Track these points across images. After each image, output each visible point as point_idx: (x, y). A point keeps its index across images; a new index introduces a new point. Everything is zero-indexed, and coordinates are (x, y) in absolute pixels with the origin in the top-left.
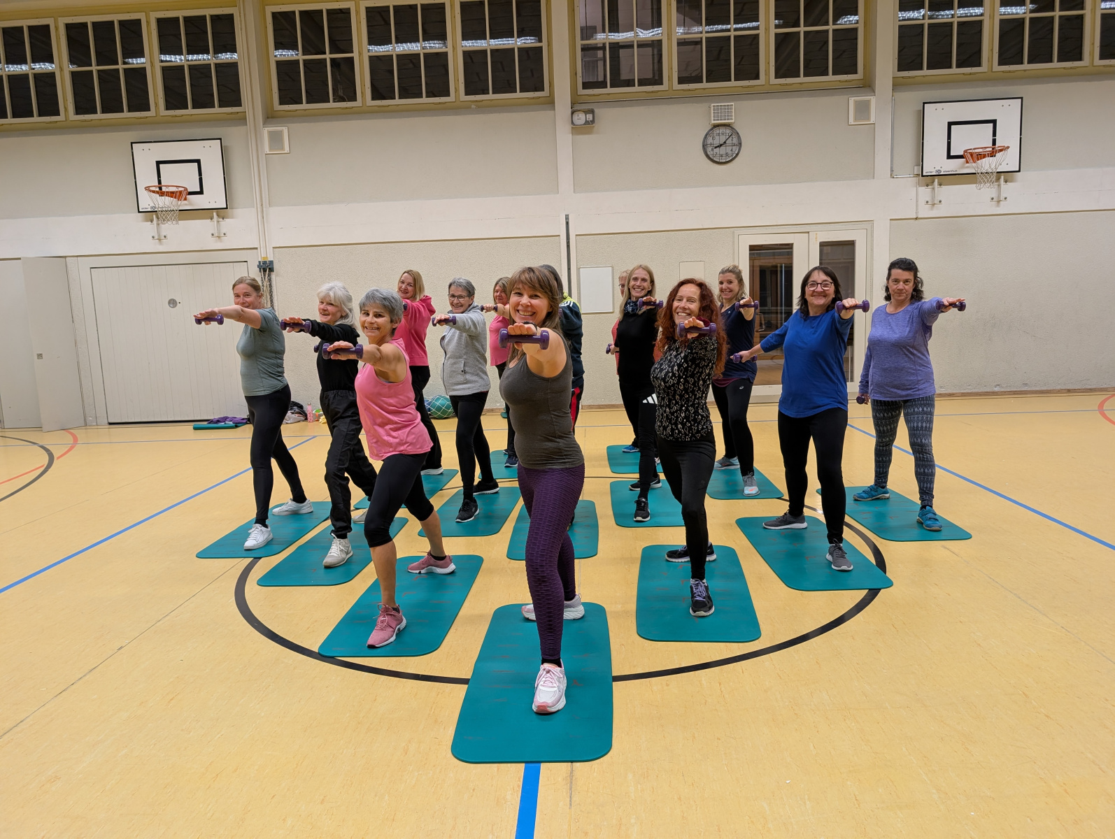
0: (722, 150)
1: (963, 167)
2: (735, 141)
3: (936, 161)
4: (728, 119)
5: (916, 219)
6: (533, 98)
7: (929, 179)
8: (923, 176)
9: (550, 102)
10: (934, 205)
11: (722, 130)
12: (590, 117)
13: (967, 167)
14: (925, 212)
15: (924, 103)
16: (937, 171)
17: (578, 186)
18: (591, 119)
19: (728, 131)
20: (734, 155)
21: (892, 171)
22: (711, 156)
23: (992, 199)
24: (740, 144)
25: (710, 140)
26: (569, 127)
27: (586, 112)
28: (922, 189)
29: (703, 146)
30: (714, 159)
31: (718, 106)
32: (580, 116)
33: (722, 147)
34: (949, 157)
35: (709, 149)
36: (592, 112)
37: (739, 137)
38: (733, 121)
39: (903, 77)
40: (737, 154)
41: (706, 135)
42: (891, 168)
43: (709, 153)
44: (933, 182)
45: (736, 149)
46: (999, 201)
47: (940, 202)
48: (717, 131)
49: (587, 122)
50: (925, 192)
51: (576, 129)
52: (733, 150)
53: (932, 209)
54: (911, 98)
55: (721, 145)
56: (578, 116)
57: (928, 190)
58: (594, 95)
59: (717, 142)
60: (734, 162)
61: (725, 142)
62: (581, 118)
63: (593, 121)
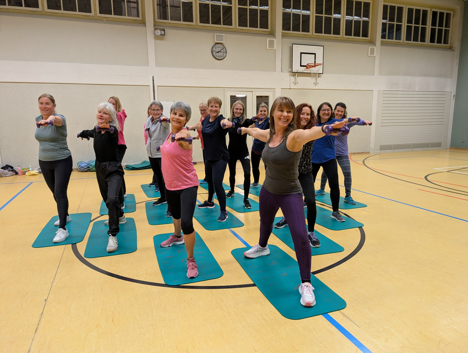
0: (219, 54)
1: (305, 70)
2: (224, 51)
3: (296, 67)
4: (222, 41)
5: (290, 89)
6: (134, 20)
7: (295, 74)
8: (292, 72)
9: (143, 23)
10: (295, 84)
11: (219, 45)
12: (163, 32)
13: (307, 70)
14: (293, 86)
15: (293, 44)
16: (297, 71)
17: (158, 64)
18: (163, 33)
19: (222, 46)
20: (224, 57)
21: (282, 69)
22: (215, 56)
23: (314, 83)
24: (226, 52)
25: (214, 49)
26: (153, 36)
27: (161, 30)
28: (292, 77)
29: (212, 51)
30: (216, 58)
31: (218, 35)
32: (158, 31)
33: (219, 53)
34: (301, 66)
35: (214, 53)
36: (164, 30)
37: (226, 50)
38: (224, 42)
39: (284, 33)
40: (225, 56)
41: (213, 47)
42: (281, 68)
43: (214, 55)
44: (295, 75)
45: (225, 54)
46: (316, 84)
47: (298, 83)
48: (217, 45)
49: (161, 35)
50: (292, 78)
51: (156, 37)
52: (224, 55)
53: (295, 85)
54: (288, 41)
55: (219, 52)
56: (157, 31)
57: (294, 78)
58: (163, 23)
59: (217, 50)
60: (224, 59)
61: (220, 51)
62: (158, 32)
63: (164, 35)
